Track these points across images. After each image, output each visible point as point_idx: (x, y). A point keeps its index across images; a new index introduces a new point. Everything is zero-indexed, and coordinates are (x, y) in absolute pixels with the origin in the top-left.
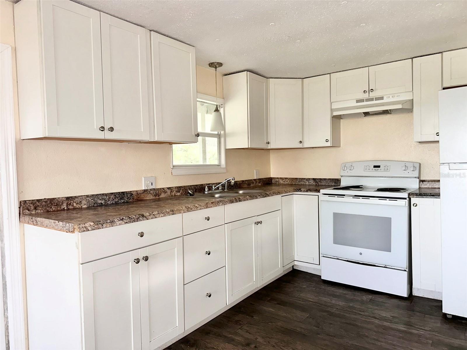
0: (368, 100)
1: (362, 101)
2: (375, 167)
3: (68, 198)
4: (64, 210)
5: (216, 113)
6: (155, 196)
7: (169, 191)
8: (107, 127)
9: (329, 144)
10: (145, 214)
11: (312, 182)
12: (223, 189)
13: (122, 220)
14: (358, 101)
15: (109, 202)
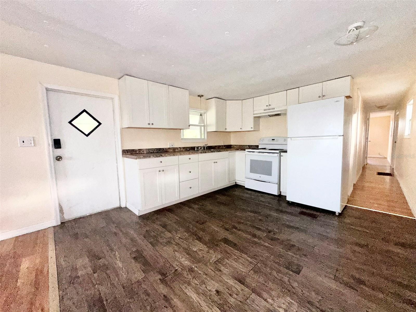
0: (268, 110)
1: (266, 110)
2: (272, 140)
3: (139, 150)
4: (137, 153)
5: (201, 116)
6: (173, 150)
7: (179, 149)
8: (151, 123)
9: (252, 130)
10: (162, 155)
11: (247, 146)
12: (204, 149)
13: (153, 156)
14: (265, 110)
15: (154, 152)
